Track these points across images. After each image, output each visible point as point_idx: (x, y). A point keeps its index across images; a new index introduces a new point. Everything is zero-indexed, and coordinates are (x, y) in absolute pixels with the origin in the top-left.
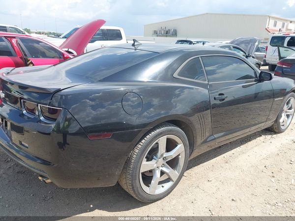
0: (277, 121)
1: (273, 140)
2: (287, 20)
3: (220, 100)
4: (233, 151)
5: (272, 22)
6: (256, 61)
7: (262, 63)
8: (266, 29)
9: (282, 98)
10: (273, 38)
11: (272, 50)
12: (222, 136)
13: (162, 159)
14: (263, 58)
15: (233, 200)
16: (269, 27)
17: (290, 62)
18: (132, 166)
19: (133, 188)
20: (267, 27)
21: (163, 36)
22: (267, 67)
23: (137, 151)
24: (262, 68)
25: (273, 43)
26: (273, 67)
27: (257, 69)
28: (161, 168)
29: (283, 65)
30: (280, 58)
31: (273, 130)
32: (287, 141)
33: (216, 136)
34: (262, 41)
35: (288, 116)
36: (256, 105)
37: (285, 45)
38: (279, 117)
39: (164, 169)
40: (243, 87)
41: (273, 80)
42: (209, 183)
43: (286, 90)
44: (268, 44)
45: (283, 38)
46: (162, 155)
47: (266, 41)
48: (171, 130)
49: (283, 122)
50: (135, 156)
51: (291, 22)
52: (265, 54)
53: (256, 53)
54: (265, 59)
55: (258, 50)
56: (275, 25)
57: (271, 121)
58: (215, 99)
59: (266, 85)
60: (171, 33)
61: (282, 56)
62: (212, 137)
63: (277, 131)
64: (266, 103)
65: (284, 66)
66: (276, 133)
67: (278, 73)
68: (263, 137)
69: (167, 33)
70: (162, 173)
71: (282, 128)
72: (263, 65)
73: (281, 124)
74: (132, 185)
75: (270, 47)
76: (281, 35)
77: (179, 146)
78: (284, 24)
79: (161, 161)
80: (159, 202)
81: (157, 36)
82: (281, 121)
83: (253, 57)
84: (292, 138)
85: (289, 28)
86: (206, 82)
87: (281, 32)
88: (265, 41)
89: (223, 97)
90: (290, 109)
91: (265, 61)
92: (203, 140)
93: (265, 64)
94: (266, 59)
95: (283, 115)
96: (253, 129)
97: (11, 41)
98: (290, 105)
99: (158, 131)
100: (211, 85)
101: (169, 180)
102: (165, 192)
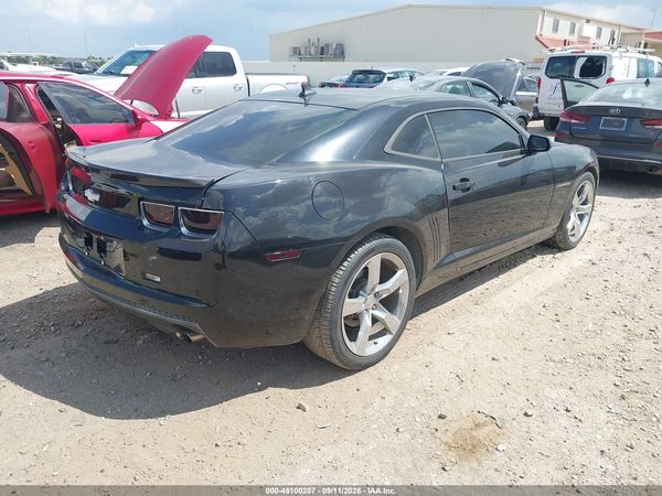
0: (562, 226)
1: (556, 263)
2: (579, 18)
3: (464, 191)
4: (486, 285)
5: (549, 21)
6: (519, 110)
7: (531, 115)
8: (537, 38)
9: (569, 184)
10: (552, 60)
11: (550, 85)
12: (468, 256)
13: (372, 295)
14: (532, 102)
15: (493, 359)
16: (542, 33)
17: (583, 113)
18: (329, 306)
19: (332, 343)
20: (538, 34)
21: (313, 59)
22: (541, 123)
23: (337, 280)
24: (532, 124)
25: (552, 71)
26: (552, 123)
27: (521, 128)
28: (371, 311)
29: (572, 118)
30: (567, 103)
31: (555, 244)
32: (581, 263)
33: (457, 255)
34: (530, 65)
35: (581, 217)
36: (522, 199)
37: (577, 74)
38: (565, 219)
39: (377, 313)
40: (501, 165)
41: (552, 149)
42: (450, 337)
43: (575, 168)
44: (541, 74)
45: (571, 60)
46: (373, 289)
47: (538, 65)
48: (387, 245)
49: (573, 228)
50: (333, 289)
51: (588, 21)
52: (535, 94)
53: (518, 93)
54: (535, 105)
55: (522, 87)
56: (556, 29)
57: (551, 228)
58: (454, 188)
59: (540, 160)
60: (331, 51)
61: (569, 98)
62: (451, 258)
63: (562, 245)
64: (541, 195)
65: (573, 121)
66: (560, 250)
67: (562, 134)
68: (539, 258)
69: (323, 53)
70: (375, 320)
71: (572, 239)
72: (534, 119)
73: (569, 233)
74: (331, 338)
75: (545, 79)
76: (568, 52)
77: (399, 273)
78: (573, 26)
79: (372, 300)
80: (371, 369)
81: (301, 59)
82: (569, 226)
83: (513, 103)
84: (590, 257)
85: (584, 35)
86: (439, 159)
87: (567, 47)
88: (535, 65)
89: (468, 184)
90: (584, 204)
91: (536, 109)
92: (437, 262)
93: (538, 117)
94: (539, 105)
95: (572, 215)
96: (520, 243)
97: (23, 88)
98: (584, 196)
99: (367, 246)
100: (446, 165)
101: (384, 332)
102: (380, 352)
